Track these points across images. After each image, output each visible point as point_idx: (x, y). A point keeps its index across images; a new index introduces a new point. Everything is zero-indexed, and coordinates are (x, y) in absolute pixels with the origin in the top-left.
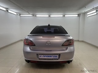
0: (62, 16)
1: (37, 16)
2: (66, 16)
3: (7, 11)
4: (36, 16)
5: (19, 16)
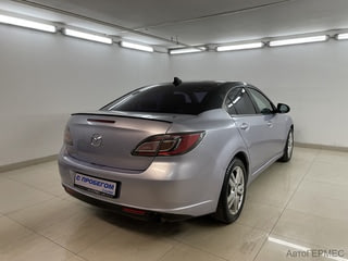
0: (323, 38)
1: (219, 49)
3: (119, 43)
4: (215, 50)
5: (166, 55)
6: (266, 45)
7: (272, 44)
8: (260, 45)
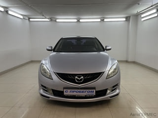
0: (99, 20)
1: (57, 20)
2: (105, 20)
5: (28, 21)
6: (78, 21)
7: (81, 21)
8: (76, 21)
